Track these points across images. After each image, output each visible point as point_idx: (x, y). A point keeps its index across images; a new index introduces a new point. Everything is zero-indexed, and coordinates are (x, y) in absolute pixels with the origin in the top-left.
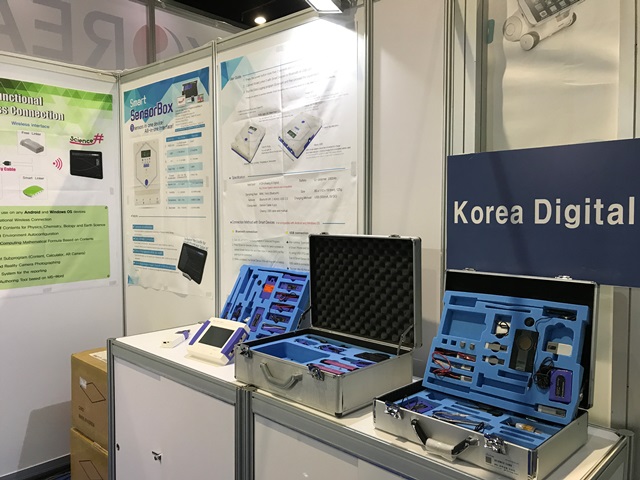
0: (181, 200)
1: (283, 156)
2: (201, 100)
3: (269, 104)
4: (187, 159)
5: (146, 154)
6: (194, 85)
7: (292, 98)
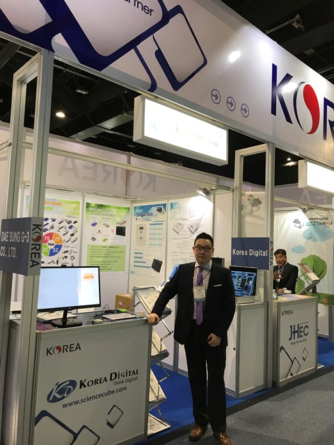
0: (154, 245)
1: (189, 233)
2: (163, 213)
3: (185, 218)
4: (157, 231)
5: (142, 228)
6: (161, 208)
7: (192, 217)
